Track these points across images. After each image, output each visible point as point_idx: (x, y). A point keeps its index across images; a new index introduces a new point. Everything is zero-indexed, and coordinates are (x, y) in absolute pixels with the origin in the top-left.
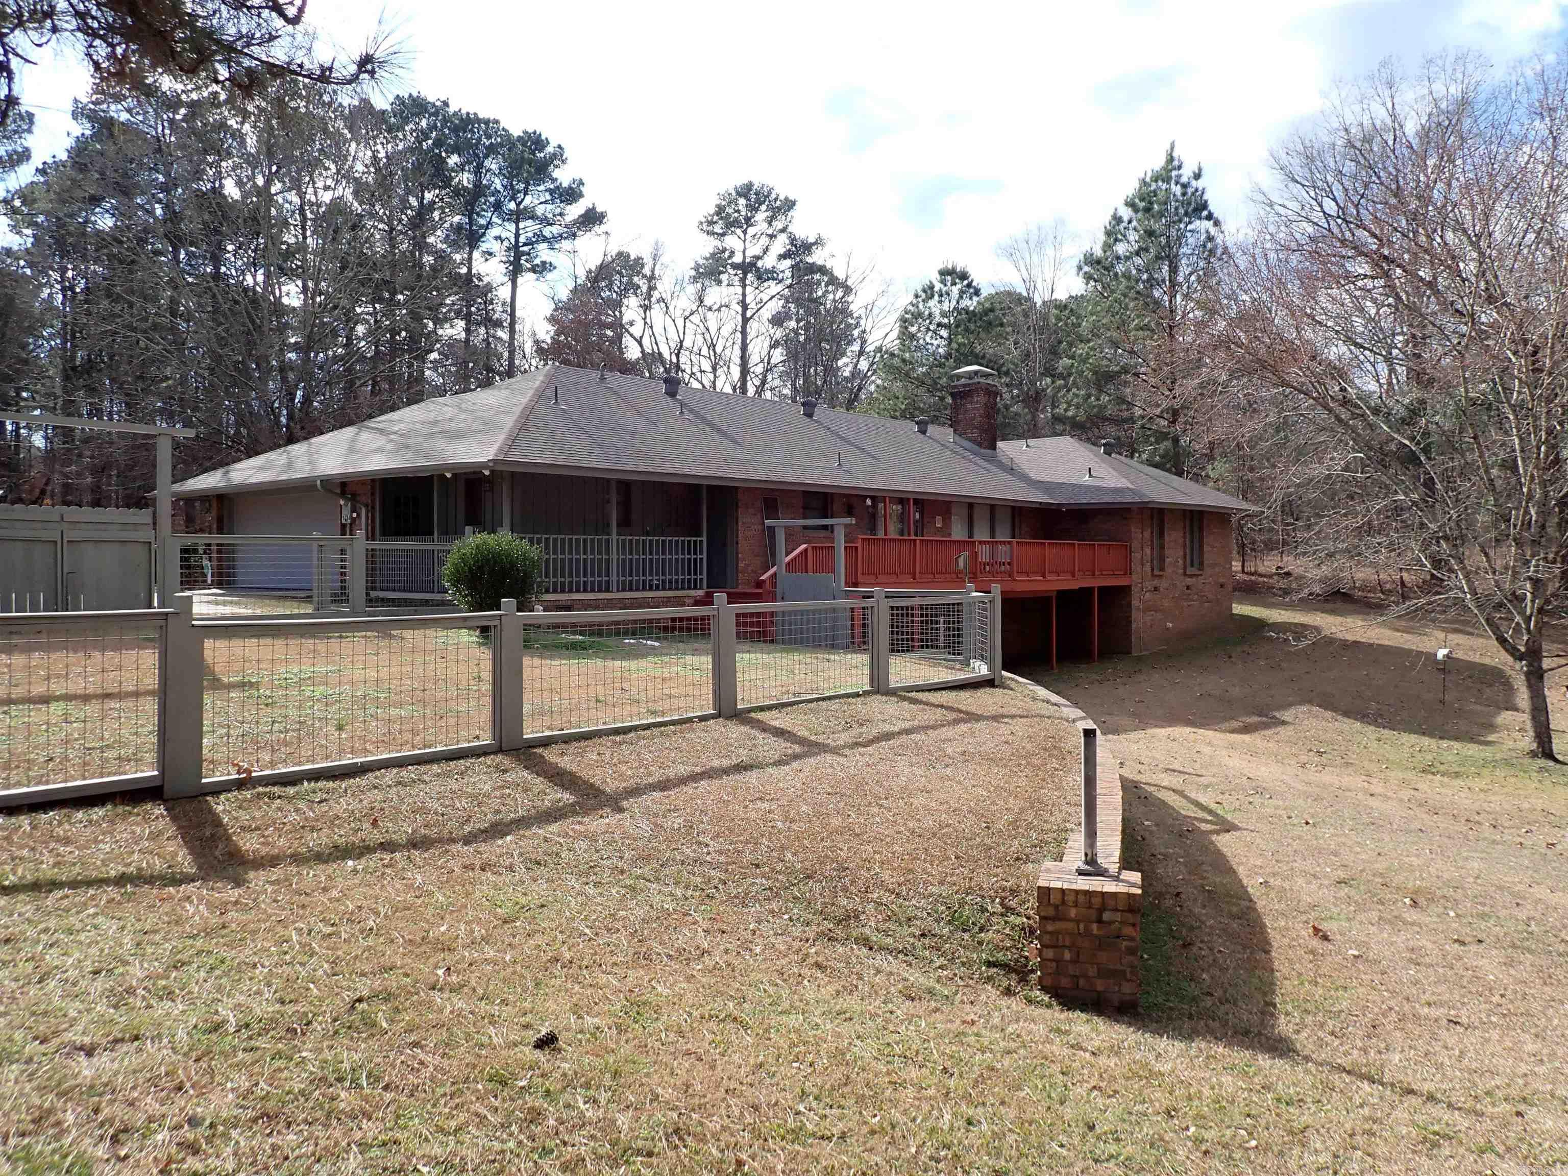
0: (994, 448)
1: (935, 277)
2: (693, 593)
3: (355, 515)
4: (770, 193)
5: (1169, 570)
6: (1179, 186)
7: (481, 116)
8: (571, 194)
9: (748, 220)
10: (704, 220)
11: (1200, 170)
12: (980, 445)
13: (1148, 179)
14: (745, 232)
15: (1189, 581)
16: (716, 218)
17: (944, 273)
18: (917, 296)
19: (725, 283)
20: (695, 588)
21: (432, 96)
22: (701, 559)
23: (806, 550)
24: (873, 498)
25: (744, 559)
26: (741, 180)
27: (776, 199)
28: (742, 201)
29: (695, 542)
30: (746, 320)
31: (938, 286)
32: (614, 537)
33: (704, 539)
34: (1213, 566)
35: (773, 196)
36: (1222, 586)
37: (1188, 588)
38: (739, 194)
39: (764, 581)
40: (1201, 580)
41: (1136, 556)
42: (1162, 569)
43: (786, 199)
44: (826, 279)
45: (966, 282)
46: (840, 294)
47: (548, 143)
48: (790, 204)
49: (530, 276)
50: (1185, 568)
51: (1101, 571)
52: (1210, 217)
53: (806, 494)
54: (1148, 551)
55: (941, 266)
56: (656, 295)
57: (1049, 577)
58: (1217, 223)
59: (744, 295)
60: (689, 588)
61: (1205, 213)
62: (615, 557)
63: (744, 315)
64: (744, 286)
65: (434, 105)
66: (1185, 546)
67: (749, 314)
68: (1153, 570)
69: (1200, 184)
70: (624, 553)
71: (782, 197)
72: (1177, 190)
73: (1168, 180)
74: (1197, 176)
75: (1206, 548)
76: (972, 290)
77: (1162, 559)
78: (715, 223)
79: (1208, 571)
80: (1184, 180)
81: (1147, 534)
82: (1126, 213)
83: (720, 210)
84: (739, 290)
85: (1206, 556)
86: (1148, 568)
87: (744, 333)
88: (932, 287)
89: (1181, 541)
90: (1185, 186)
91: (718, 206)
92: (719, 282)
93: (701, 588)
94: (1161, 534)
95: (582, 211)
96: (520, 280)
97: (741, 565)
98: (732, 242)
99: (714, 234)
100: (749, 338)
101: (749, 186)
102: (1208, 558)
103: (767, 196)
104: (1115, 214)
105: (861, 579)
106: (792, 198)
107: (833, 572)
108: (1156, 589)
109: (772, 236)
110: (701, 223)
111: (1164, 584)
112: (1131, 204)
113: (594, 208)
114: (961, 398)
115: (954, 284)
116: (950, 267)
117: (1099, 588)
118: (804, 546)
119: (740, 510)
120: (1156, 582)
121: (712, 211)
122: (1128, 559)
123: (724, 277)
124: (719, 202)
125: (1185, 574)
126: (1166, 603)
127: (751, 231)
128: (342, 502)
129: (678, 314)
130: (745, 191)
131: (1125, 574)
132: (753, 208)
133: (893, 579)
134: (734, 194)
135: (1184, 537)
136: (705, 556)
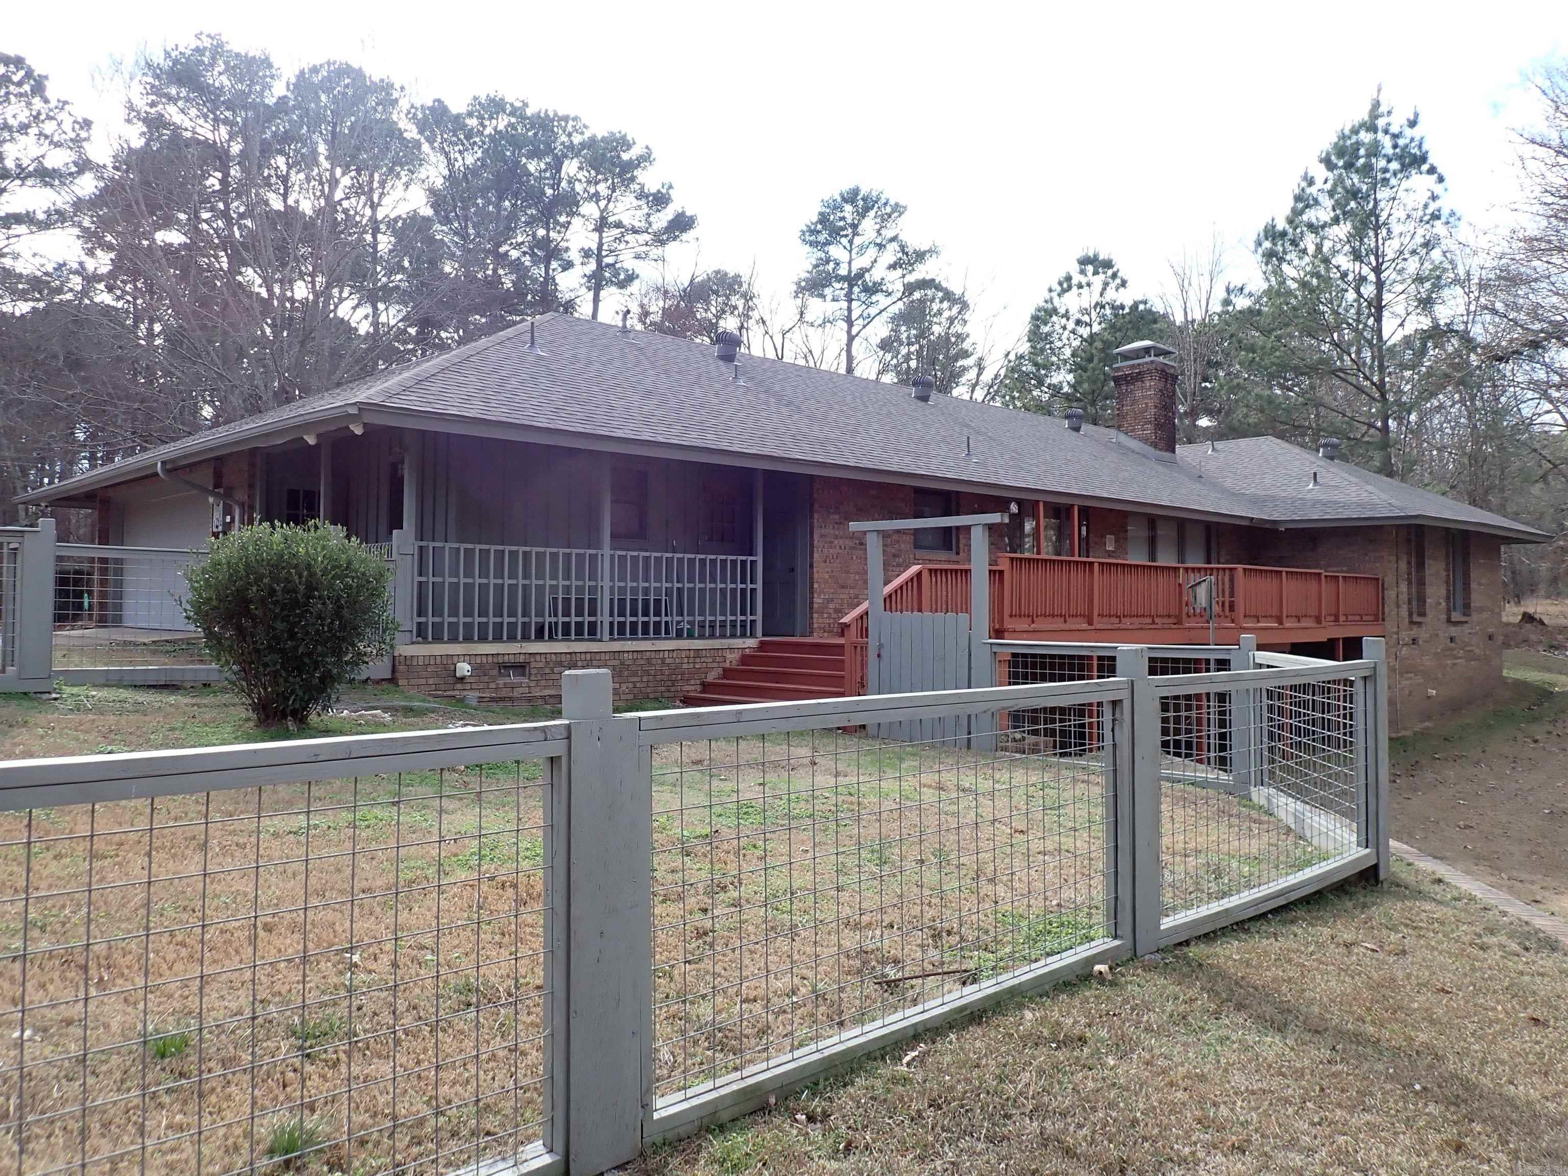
0: (1173, 451)
1: (1074, 269)
2: (738, 643)
3: (228, 519)
4: (878, 199)
5: (1430, 614)
6: (1388, 137)
7: (560, 114)
8: (660, 200)
9: (854, 226)
10: (805, 229)
11: (1416, 115)
12: (1155, 445)
13: (1347, 132)
14: (851, 242)
15: (1453, 631)
16: (819, 227)
17: (1084, 261)
18: (1050, 290)
19: (829, 298)
20: (743, 635)
21: (511, 97)
22: (753, 591)
23: (919, 575)
24: (1019, 502)
25: (822, 592)
26: (846, 186)
27: (886, 204)
28: (848, 208)
29: (743, 563)
30: (851, 339)
31: (1077, 278)
32: (607, 551)
33: (759, 559)
34: (1481, 610)
35: (883, 201)
36: (1490, 637)
37: (1452, 639)
38: (844, 200)
39: (847, 626)
40: (1466, 629)
41: (1391, 594)
42: (1423, 614)
43: (897, 205)
44: (940, 294)
45: (1110, 272)
46: (955, 310)
47: (634, 143)
48: (899, 209)
49: (613, 289)
50: (1449, 611)
51: (1346, 615)
52: (1432, 170)
53: (918, 491)
54: (1404, 587)
55: (1080, 254)
56: (755, 315)
57: (1288, 624)
58: (1441, 179)
59: (849, 309)
60: (733, 636)
61: (1425, 167)
62: (607, 584)
63: (849, 332)
64: (850, 301)
65: (512, 105)
66: (1447, 582)
67: (854, 332)
68: (1411, 614)
69: (1416, 133)
70: (622, 578)
71: (892, 202)
72: (1387, 142)
73: (1372, 128)
74: (1413, 124)
75: (1474, 586)
76: (1118, 281)
77: (1422, 600)
78: (819, 232)
79: (1475, 617)
80: (1394, 129)
81: (1403, 566)
82: (1320, 173)
83: (823, 219)
84: (844, 305)
85: (1474, 596)
86: (1404, 613)
87: (849, 352)
88: (1069, 278)
89: (1444, 573)
90: (1395, 136)
91: (821, 214)
92: (823, 296)
93: (752, 635)
94: (1421, 565)
95: (671, 217)
96: (603, 294)
97: (817, 600)
98: (837, 252)
99: (817, 243)
100: (855, 362)
101: (855, 192)
102: (1477, 600)
103: (876, 202)
104: (1306, 174)
105: (1009, 624)
106: (902, 203)
107: (967, 610)
108: (1414, 641)
109: (881, 246)
110: (803, 233)
111: (1422, 634)
112: (1327, 162)
113: (683, 213)
114: (1128, 383)
115: (1096, 273)
116: (1091, 254)
117: (1344, 639)
118: (915, 569)
119: (816, 516)
120: (1415, 632)
121: (815, 219)
122: (1381, 601)
123: (828, 291)
124: (820, 209)
125: (1449, 621)
126: (1428, 661)
127: (858, 240)
128: (211, 500)
129: (775, 330)
130: (851, 197)
131: (1376, 620)
132: (863, 214)
133: (1059, 624)
134: (839, 200)
135: (1447, 570)
136: (759, 586)
